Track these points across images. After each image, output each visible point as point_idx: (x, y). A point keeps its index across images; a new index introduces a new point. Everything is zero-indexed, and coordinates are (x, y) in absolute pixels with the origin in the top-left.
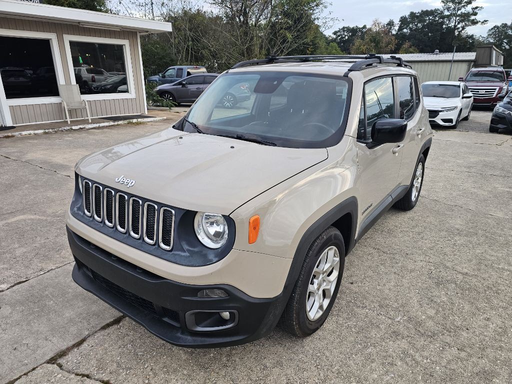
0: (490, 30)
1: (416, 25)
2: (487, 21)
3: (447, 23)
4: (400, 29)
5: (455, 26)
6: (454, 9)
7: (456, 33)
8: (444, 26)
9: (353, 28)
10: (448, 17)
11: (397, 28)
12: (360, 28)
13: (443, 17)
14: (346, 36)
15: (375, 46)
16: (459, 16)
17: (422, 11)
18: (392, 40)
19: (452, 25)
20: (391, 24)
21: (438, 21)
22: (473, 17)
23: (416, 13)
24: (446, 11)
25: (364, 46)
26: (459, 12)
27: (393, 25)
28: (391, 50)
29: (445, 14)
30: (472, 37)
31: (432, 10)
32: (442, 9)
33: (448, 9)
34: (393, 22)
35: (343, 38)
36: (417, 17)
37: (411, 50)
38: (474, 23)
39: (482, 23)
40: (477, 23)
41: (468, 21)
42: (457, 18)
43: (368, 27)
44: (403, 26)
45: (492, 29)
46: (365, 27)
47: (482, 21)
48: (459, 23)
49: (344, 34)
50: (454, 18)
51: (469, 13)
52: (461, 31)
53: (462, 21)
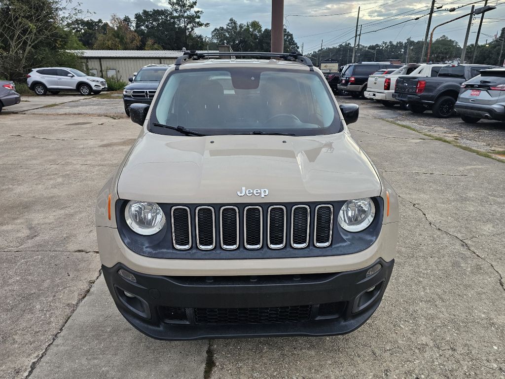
0: (213, 32)
1: (152, 23)
2: (209, 24)
3: (178, 23)
4: (138, 26)
5: (185, 27)
6: (181, 11)
7: (188, 33)
8: (176, 26)
9: (88, 21)
10: (179, 18)
11: (134, 25)
12: (96, 23)
13: (174, 18)
14: (81, 29)
15: (120, 42)
16: (186, 17)
17: (154, 10)
18: (135, 36)
19: (182, 25)
20: (127, 20)
21: (170, 20)
22: (197, 20)
23: (148, 12)
24: (175, 12)
25: (108, 41)
26: (186, 15)
27: (129, 21)
28: (137, 46)
29: (174, 15)
30: (200, 37)
31: (162, 11)
32: (171, 10)
33: (176, 10)
34: (129, 19)
35: (79, 31)
36: (151, 15)
37: (156, 46)
38: (200, 25)
39: (206, 25)
40: (201, 25)
41: (195, 22)
42: (186, 20)
43: (104, 22)
44: (140, 23)
45: (214, 31)
46: (100, 21)
47: (205, 23)
48: (187, 25)
49: (79, 27)
50: (183, 19)
51: (193, 15)
52: (191, 31)
53: (190, 22)
